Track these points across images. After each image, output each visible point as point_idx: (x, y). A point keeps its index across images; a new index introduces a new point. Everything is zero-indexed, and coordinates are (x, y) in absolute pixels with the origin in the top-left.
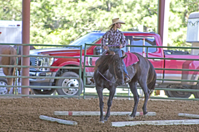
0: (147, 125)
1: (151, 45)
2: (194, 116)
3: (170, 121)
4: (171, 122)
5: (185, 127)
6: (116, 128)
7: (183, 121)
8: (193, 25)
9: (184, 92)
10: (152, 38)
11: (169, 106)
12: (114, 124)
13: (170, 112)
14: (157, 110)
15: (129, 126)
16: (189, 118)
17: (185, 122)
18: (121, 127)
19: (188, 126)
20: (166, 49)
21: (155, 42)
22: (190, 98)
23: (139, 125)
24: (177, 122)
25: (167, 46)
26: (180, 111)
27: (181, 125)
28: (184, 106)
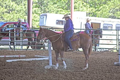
0: (21, 61)
1: (25, 27)
2: (41, 56)
3: (31, 59)
4: (32, 59)
5: (37, 61)
6: (8, 62)
7: (36, 59)
8: (42, 19)
9: (39, 47)
10: (25, 25)
11: (32, 53)
13: (32, 55)
14: (26, 54)
15: (14, 61)
18: (10, 62)
19: (38, 61)
20: (31, 29)
22: (41, 49)
23: (18, 61)
24: (34, 59)
25: (31, 27)
26: (36, 54)
27: (35, 60)
28: (38, 52)
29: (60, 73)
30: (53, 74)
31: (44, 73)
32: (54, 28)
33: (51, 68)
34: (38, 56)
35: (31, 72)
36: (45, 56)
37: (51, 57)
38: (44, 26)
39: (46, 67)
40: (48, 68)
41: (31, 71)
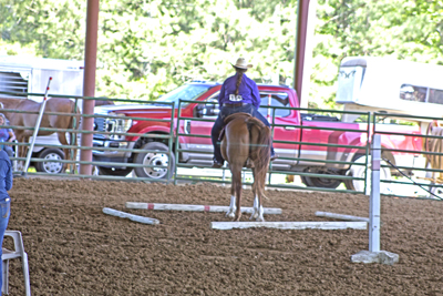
0: (266, 228)
1: (282, 105)
2: (338, 216)
3: (302, 223)
4: (303, 225)
5: (324, 234)
6: (218, 231)
7: (321, 223)
8: (347, 76)
9: (329, 179)
10: (283, 95)
11: (304, 200)
12: (216, 225)
13: (304, 209)
14: (284, 205)
15: (238, 229)
16: (331, 219)
17: (324, 225)
18: (225, 231)
19: (328, 231)
20: (306, 112)
21: (287, 100)
22: (338, 189)
23: (253, 228)
24: (313, 225)
25: (306, 107)
26: (319, 208)
27: (317, 230)
28: (326, 200)
29: (407, 282)
30: (384, 283)
31: (349, 280)
32: (389, 112)
33: (377, 260)
34: (329, 214)
35: (301, 273)
36: (353, 214)
37: (376, 222)
38: (353, 103)
39: (355, 258)
40: (365, 262)
41: (302, 268)
